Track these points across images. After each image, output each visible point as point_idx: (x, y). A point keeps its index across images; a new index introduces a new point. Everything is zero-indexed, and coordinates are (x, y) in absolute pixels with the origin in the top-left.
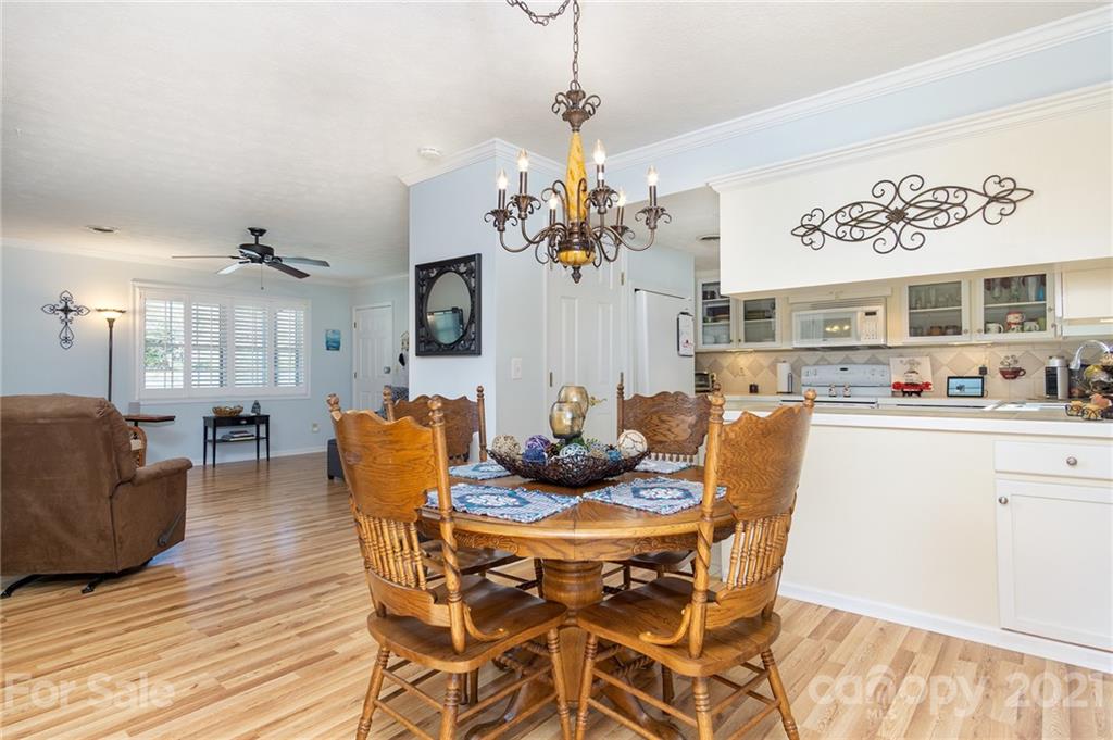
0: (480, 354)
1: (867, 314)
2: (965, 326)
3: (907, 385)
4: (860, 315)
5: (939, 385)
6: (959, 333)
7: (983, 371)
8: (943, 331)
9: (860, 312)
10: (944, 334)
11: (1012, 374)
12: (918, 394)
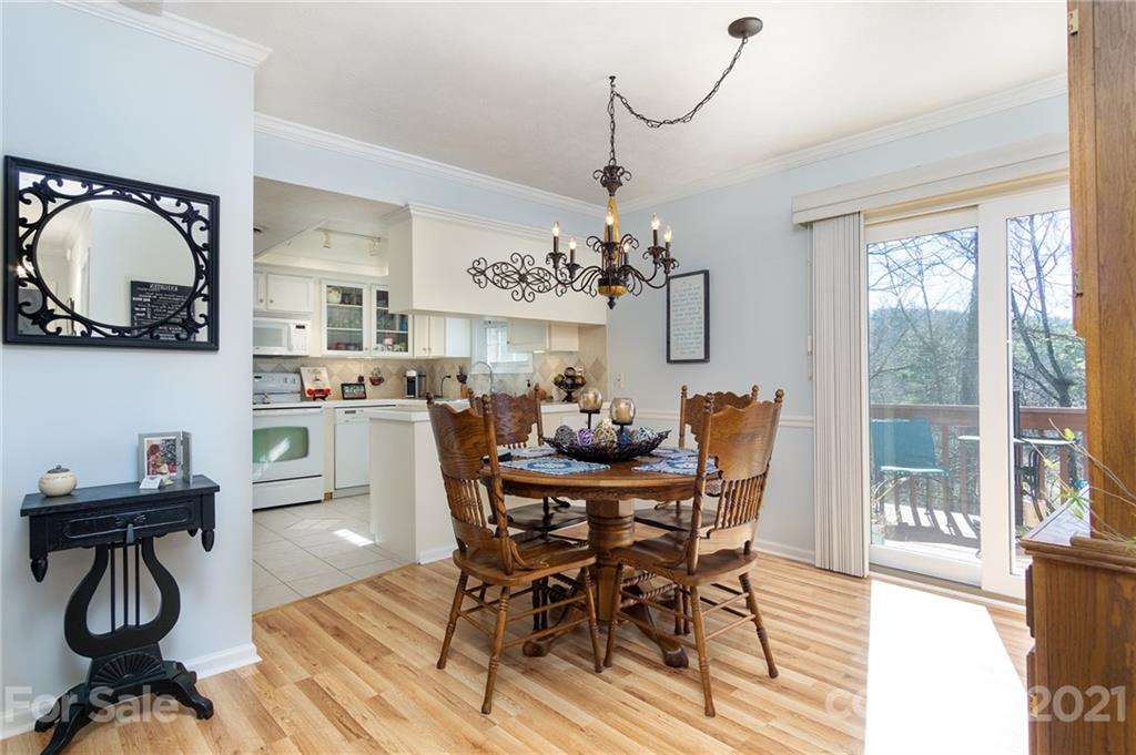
0: (217, 349)
1: (298, 327)
2: (365, 345)
3: (316, 391)
4: (293, 327)
5: (335, 391)
6: (361, 349)
7: (361, 379)
8: (347, 347)
9: (293, 323)
10: (347, 349)
11: (376, 381)
12: (323, 398)
